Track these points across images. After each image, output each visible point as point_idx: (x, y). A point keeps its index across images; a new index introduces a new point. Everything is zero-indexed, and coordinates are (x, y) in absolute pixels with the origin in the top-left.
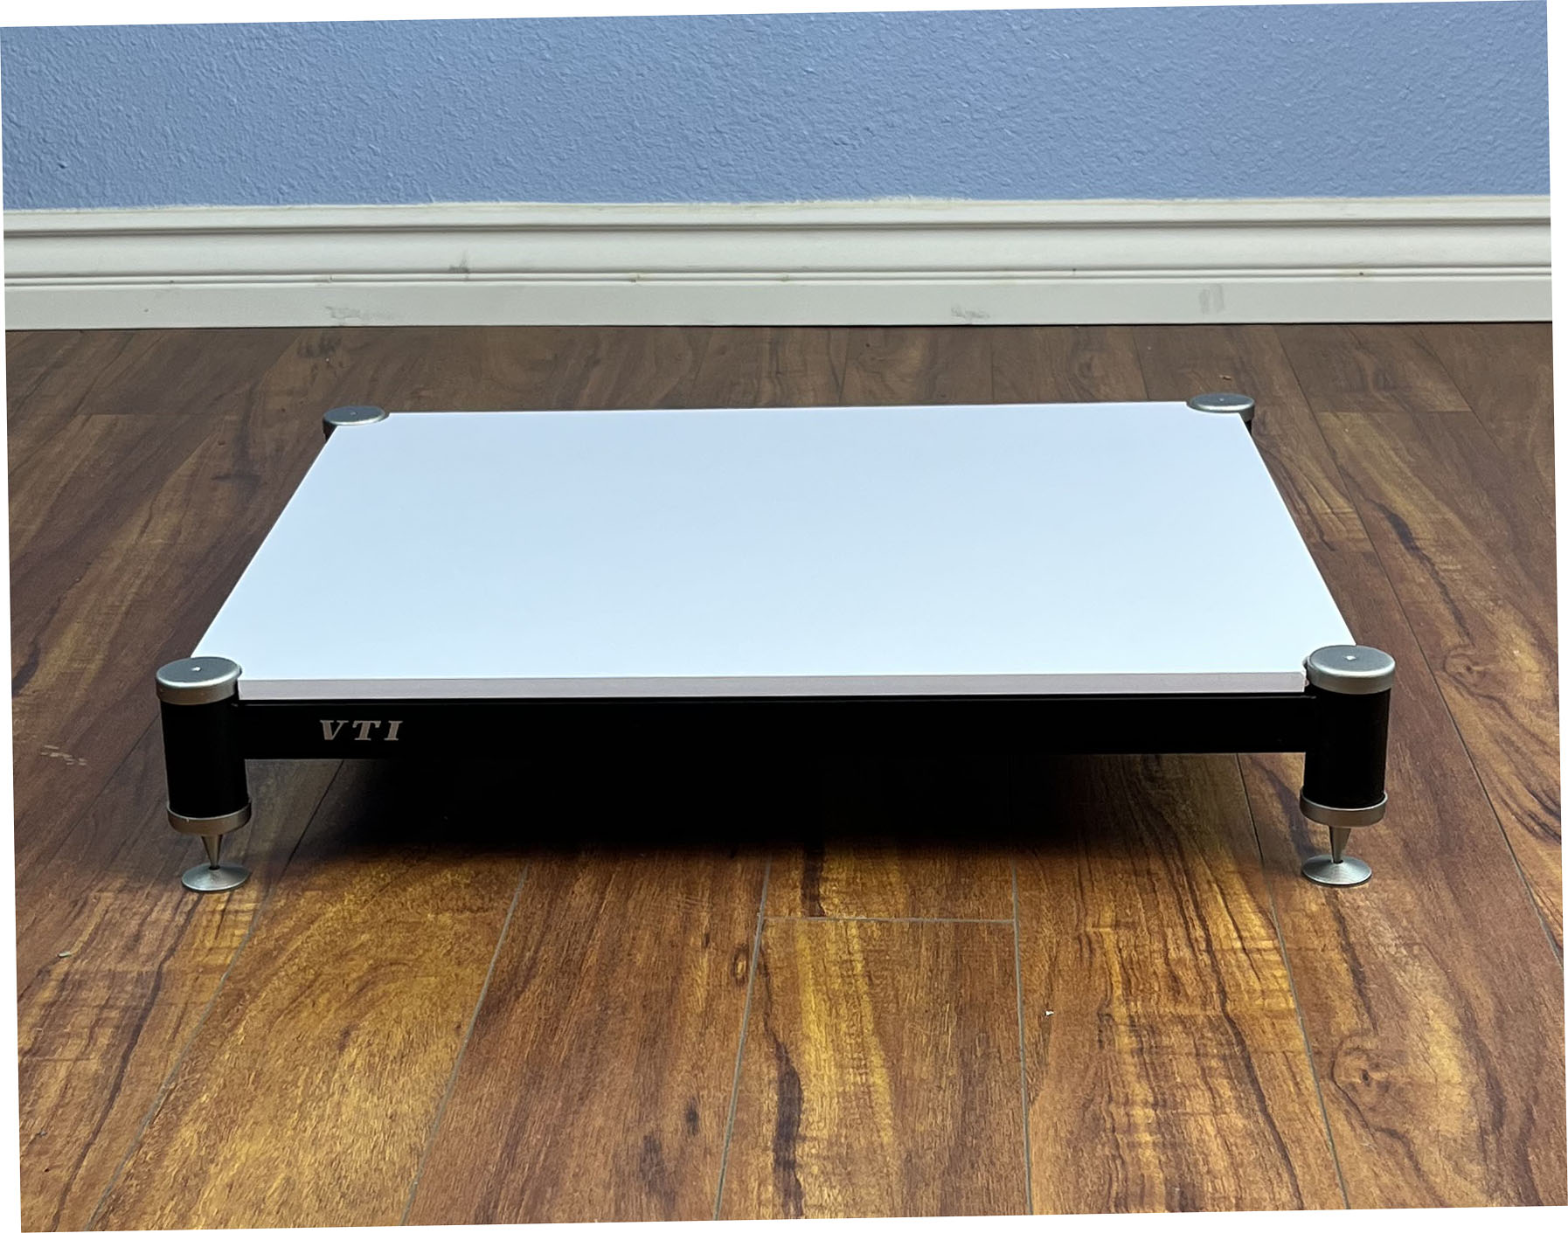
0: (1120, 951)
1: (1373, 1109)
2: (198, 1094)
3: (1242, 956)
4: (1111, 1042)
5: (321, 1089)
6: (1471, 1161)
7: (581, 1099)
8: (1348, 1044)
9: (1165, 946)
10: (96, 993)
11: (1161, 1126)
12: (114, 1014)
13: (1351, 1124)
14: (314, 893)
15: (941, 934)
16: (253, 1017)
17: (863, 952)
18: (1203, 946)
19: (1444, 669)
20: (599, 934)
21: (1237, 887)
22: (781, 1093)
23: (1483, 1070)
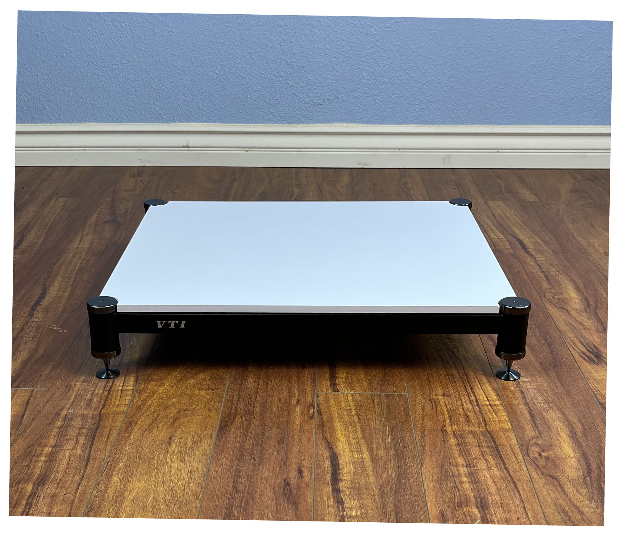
0: (446, 405)
1: (544, 467)
2: (118, 463)
3: (490, 407)
4: (448, 441)
5: (163, 461)
6: (582, 488)
7: (259, 464)
8: (532, 442)
9: (462, 403)
10: (77, 422)
11: (470, 475)
12: (85, 431)
13: (537, 473)
14: (154, 383)
15: (381, 398)
16: (136, 432)
17: (354, 406)
18: (475, 403)
19: (545, 297)
20: (259, 398)
21: (484, 380)
22: (331, 462)
23: (581, 452)
